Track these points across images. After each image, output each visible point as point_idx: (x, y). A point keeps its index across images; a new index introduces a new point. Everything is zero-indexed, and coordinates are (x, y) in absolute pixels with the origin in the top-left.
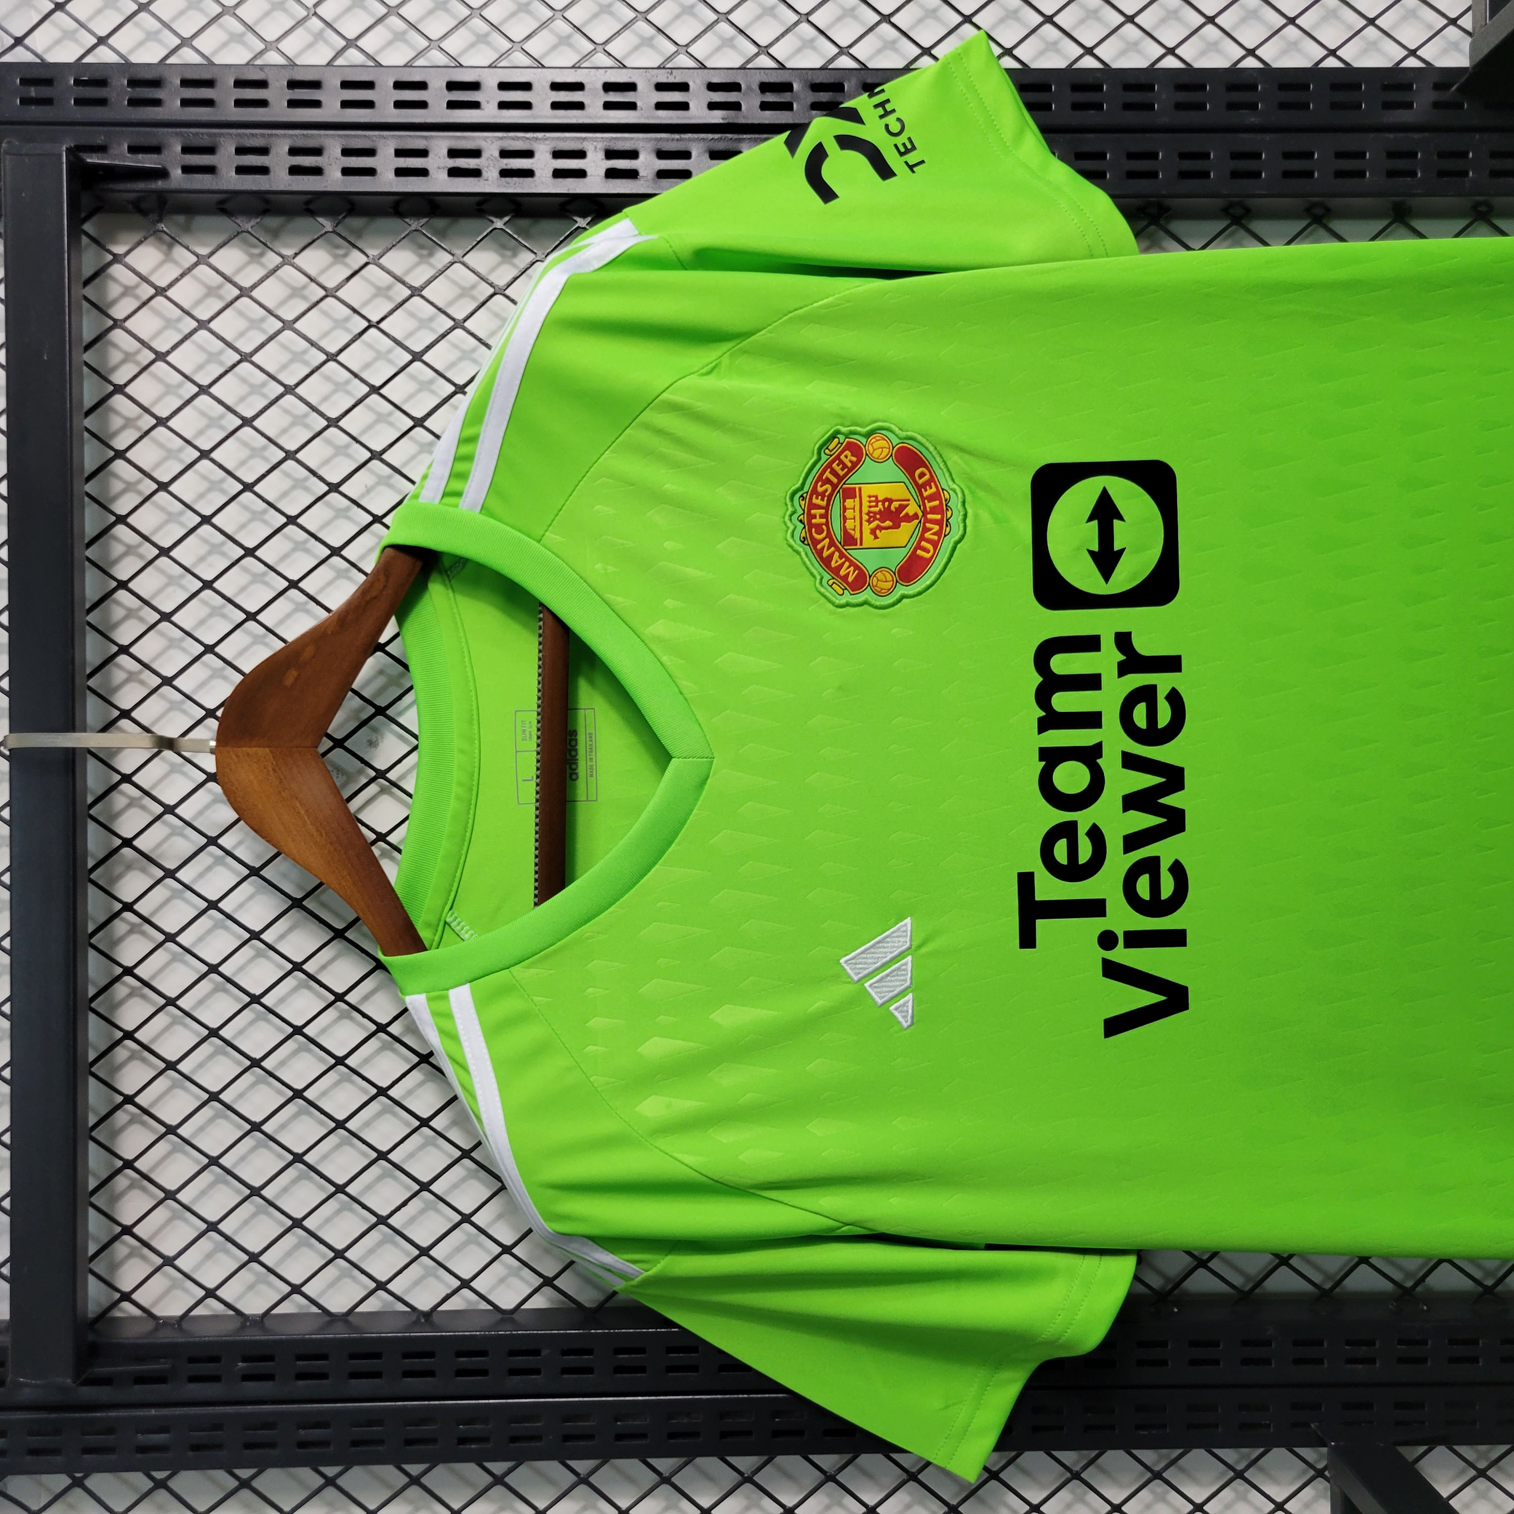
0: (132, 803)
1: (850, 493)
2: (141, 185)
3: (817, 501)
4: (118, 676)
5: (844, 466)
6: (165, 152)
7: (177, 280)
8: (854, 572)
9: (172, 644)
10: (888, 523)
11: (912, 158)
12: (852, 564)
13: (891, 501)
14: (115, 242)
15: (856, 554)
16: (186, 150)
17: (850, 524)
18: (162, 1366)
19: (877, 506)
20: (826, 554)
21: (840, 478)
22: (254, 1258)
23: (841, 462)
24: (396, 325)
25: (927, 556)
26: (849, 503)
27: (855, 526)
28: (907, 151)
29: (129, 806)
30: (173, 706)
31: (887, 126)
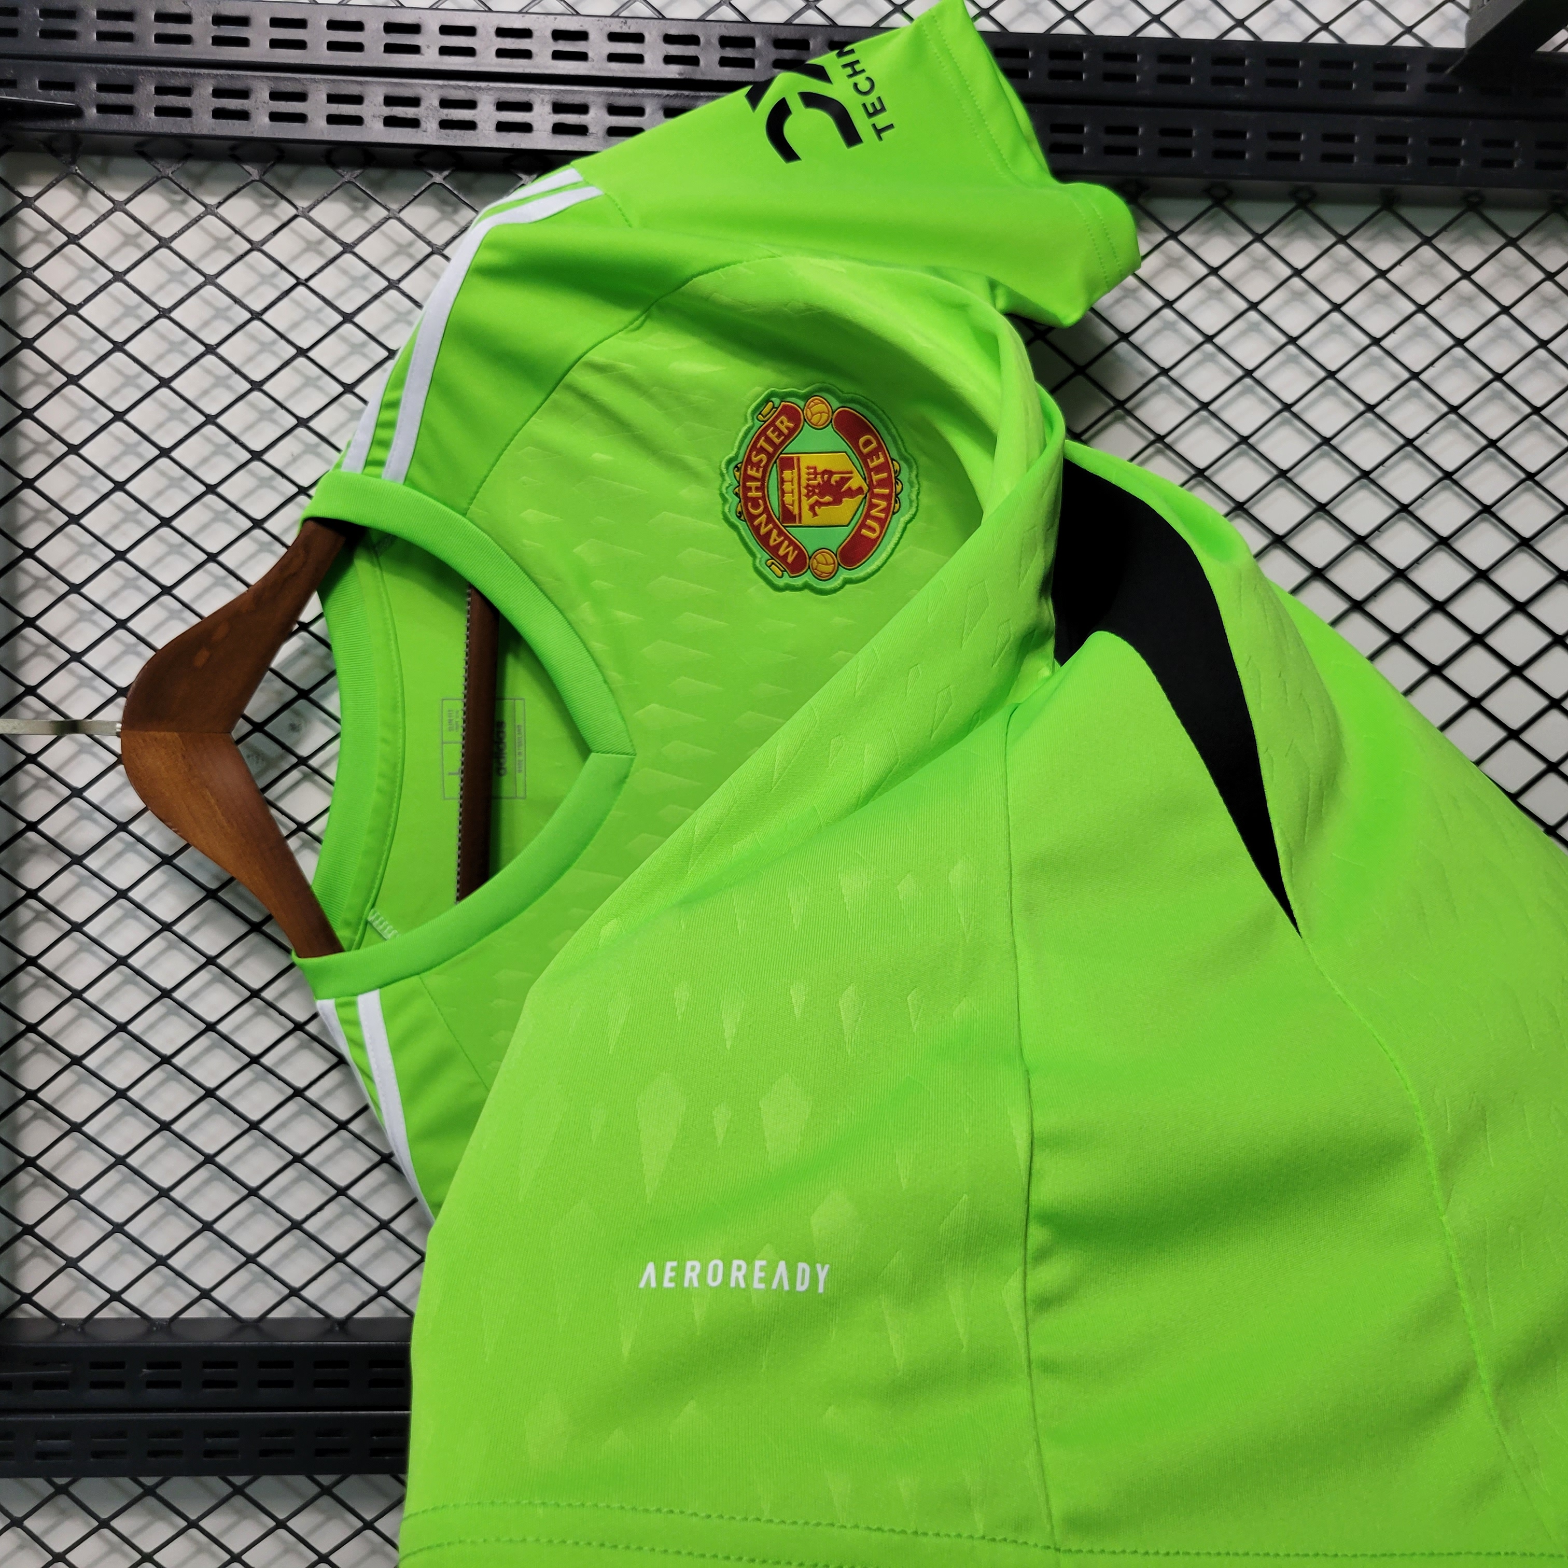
0: (38, 784)
1: (787, 464)
2: (53, 124)
3: (752, 472)
4: (24, 649)
5: (781, 433)
6: (79, 89)
7: (91, 228)
8: (794, 551)
9: (83, 616)
10: (828, 498)
11: (881, 120)
12: (791, 543)
13: (830, 473)
14: (25, 183)
15: (796, 532)
16: (101, 88)
17: (788, 498)
18: (63, 1371)
19: (815, 478)
20: (763, 531)
21: (776, 447)
22: (162, 1261)
23: (777, 429)
24: (325, 283)
25: (873, 536)
26: (787, 474)
27: (793, 501)
28: (876, 112)
29: (35, 787)
30: (82, 683)
31: (856, 85)
